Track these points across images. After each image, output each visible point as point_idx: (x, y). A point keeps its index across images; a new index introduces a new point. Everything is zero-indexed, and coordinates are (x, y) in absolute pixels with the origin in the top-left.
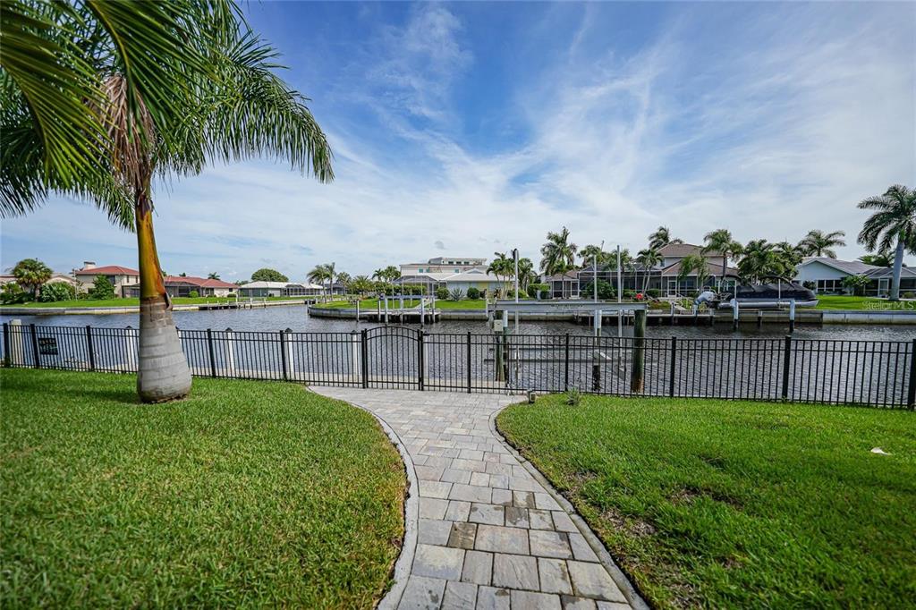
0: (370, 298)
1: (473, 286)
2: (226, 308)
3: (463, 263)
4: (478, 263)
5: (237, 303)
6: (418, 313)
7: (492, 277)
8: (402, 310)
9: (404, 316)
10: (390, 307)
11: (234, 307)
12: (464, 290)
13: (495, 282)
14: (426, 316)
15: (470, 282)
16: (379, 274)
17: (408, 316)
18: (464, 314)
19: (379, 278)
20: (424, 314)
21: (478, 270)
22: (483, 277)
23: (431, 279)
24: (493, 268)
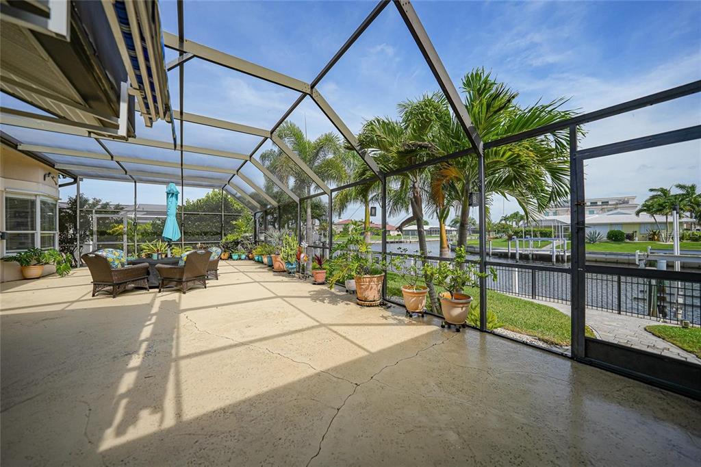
0: (497, 238)
1: (616, 229)
2: (397, 242)
3: (599, 203)
4: (623, 203)
5: (402, 240)
6: (549, 253)
7: (645, 217)
8: (530, 250)
9: (533, 255)
10: (521, 246)
11: (401, 242)
12: (604, 233)
13: (651, 224)
14: (557, 256)
15: (611, 224)
16: (506, 219)
17: (536, 255)
18: (604, 256)
19: (506, 222)
20: (555, 254)
21: (622, 211)
22: (632, 218)
23: (558, 221)
24: (647, 208)
